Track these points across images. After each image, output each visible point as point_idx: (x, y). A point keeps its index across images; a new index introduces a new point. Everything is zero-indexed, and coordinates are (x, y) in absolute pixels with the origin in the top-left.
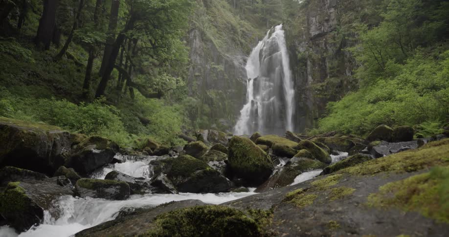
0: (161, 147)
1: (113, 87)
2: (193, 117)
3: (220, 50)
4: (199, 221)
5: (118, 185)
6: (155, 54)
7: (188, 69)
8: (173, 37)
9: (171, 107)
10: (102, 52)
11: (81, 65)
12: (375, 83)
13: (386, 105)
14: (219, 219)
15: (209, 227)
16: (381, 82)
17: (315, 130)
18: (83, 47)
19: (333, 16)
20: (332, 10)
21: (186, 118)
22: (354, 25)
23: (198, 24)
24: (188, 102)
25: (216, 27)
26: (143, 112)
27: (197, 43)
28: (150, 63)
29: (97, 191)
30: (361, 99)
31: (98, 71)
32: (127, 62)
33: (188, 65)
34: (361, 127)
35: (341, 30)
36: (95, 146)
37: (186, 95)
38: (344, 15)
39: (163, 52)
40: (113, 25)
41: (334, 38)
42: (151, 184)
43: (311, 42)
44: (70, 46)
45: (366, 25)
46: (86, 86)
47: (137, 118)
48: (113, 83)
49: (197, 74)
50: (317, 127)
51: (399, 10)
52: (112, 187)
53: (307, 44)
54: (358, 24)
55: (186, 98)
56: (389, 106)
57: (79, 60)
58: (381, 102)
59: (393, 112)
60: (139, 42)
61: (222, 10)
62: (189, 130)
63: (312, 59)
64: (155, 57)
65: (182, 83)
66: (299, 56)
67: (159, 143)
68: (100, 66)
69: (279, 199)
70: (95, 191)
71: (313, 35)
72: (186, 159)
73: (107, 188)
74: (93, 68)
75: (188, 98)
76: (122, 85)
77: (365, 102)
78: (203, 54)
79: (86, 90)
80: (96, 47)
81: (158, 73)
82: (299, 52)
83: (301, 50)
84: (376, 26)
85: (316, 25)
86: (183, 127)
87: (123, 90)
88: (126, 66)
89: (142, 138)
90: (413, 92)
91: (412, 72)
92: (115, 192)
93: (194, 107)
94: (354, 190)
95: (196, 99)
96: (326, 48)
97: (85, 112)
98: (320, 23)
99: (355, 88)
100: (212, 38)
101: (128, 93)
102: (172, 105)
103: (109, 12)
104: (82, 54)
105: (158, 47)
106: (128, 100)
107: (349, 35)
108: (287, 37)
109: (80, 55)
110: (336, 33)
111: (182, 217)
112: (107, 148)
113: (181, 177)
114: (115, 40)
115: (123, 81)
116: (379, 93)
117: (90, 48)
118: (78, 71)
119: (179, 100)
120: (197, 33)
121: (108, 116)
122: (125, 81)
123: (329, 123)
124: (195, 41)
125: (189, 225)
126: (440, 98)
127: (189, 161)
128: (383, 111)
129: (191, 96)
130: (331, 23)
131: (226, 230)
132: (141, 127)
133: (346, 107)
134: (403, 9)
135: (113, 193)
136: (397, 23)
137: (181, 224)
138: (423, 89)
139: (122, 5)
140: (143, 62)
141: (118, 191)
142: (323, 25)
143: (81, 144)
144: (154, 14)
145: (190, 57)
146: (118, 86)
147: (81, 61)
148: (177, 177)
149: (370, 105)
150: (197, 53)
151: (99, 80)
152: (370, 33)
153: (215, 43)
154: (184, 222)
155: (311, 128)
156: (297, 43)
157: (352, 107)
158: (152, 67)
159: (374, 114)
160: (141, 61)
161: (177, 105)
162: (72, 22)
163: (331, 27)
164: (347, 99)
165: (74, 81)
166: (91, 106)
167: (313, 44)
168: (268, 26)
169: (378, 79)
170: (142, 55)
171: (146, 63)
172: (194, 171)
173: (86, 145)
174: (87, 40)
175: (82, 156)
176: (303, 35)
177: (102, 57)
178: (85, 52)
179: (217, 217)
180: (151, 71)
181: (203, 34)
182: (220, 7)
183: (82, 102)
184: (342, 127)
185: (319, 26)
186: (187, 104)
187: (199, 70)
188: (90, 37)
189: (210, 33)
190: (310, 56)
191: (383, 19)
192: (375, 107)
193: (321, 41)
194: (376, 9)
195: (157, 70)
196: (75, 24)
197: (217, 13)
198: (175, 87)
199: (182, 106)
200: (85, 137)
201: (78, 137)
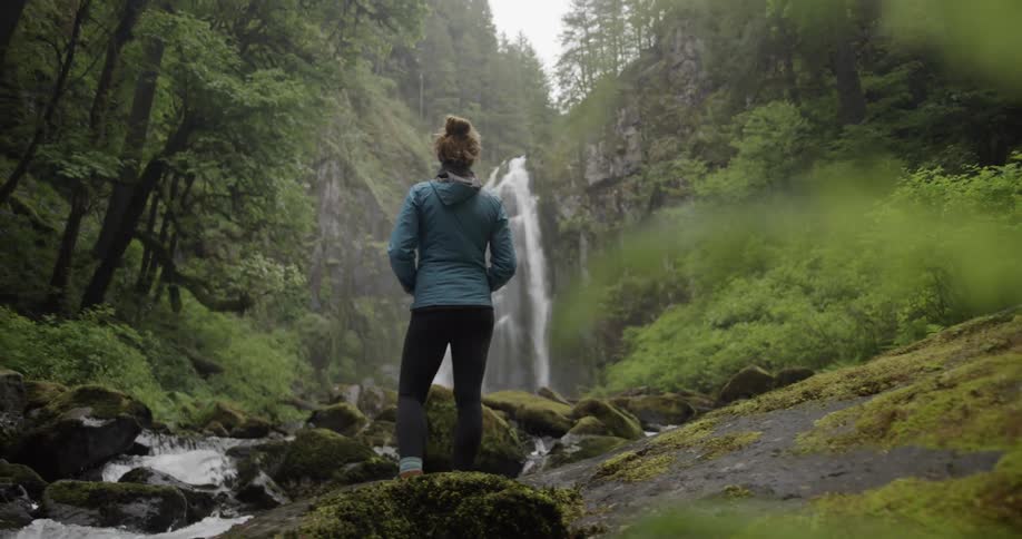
0: (250, 421)
1: (126, 286)
2: (319, 360)
3: (385, 208)
4: (423, 507)
5: (155, 494)
6: (234, 208)
7: (311, 249)
8: (280, 174)
9: (267, 337)
10: (104, 202)
11: (48, 230)
12: (725, 285)
13: (751, 332)
14: (473, 498)
15: (448, 518)
16: (739, 283)
17: (598, 389)
18: (56, 189)
19: (633, 145)
20: (632, 131)
21: (302, 363)
22: (677, 163)
23: (336, 149)
24: (310, 325)
25: (378, 157)
26: (199, 346)
27: (334, 191)
28: (222, 231)
29: (102, 510)
30: (697, 320)
31: (90, 246)
32: (165, 226)
33: (312, 239)
34: (700, 379)
35: (650, 173)
36: (89, 410)
37: (304, 309)
38: (656, 141)
39: (255, 204)
40: (136, 139)
41: (635, 189)
42: (237, 497)
43: (587, 197)
44: (25, 184)
45: (702, 164)
46: (59, 278)
47: (185, 359)
48: (127, 276)
49: (332, 260)
50: (603, 384)
51: (767, 136)
52: (140, 502)
53: (579, 200)
54: (686, 161)
55: (303, 314)
56: (757, 333)
57: (43, 217)
58: (739, 326)
59: (767, 345)
60: (198, 184)
61: (393, 120)
62: (311, 391)
63: (592, 234)
64: (233, 218)
65: (299, 279)
66: (563, 226)
67: (244, 414)
68: (97, 236)
69: (585, 474)
70: (96, 512)
71: (591, 183)
72: (320, 438)
73: (128, 503)
74: (79, 238)
75: (310, 316)
76: (150, 279)
77: (706, 326)
78: (348, 215)
79: (58, 290)
80: (91, 189)
81: (239, 255)
82: (563, 218)
83: (567, 212)
84: (722, 167)
85: (598, 162)
86: (297, 384)
87: (152, 293)
88: (163, 235)
89: (201, 401)
90: (805, 303)
91: (798, 262)
92: (149, 513)
93: (322, 338)
94: (760, 433)
95: (328, 318)
96: (621, 210)
97: (54, 341)
98: (606, 157)
99: (682, 298)
100: (368, 180)
101: (165, 298)
102: (269, 331)
103: (127, 109)
104: (52, 204)
105: (243, 194)
106: (163, 316)
107: (668, 184)
108: (536, 186)
109: (48, 208)
110: (640, 178)
111: (381, 499)
112: (122, 414)
113: (308, 480)
114: (140, 174)
115: (153, 268)
116: (735, 305)
117: (76, 192)
118: (40, 244)
119: (287, 320)
120: (335, 168)
121: (116, 350)
122: (159, 271)
123: (629, 372)
124: (328, 185)
125: (400, 517)
126: (861, 313)
127: (327, 442)
128: (746, 344)
129: (316, 311)
130: (629, 157)
131: (490, 520)
132: (193, 379)
133: (666, 338)
134: (775, 134)
135: (143, 515)
136: (763, 162)
137: (382, 513)
138: (823, 298)
139: (162, 95)
140: (203, 229)
141: (156, 510)
142: (613, 161)
143: (52, 407)
144: (239, 118)
145: (316, 220)
146: (140, 280)
147: (49, 221)
148: (298, 479)
149: (718, 332)
150: (333, 213)
151: (92, 269)
152: (711, 179)
153: (374, 192)
154: (387, 509)
155: (590, 385)
156: (557, 197)
157: (678, 337)
158: (226, 242)
159: (725, 351)
160: (199, 227)
161: (281, 332)
162: (31, 129)
163: (628, 166)
164: (666, 320)
165: (28, 267)
166: (71, 326)
167: (592, 202)
168: (494, 158)
169: (731, 277)
170: (205, 214)
171: (210, 232)
172: (341, 466)
173: (64, 408)
174: (72, 172)
175: (53, 436)
176: (569, 182)
177: (103, 214)
178: (58, 200)
179: (467, 494)
180: (222, 252)
181: (347, 171)
182: (387, 114)
183: (49, 315)
184: (658, 381)
185: (604, 164)
186: (308, 330)
187: (338, 253)
188: (78, 163)
189: (364, 170)
190: (586, 227)
191: (735, 152)
192: (728, 335)
193: (608, 196)
194: (722, 131)
195: (236, 249)
196: (39, 133)
197: (382, 127)
198: (281, 286)
199: (294, 333)
200: (62, 390)
201: (44, 390)
